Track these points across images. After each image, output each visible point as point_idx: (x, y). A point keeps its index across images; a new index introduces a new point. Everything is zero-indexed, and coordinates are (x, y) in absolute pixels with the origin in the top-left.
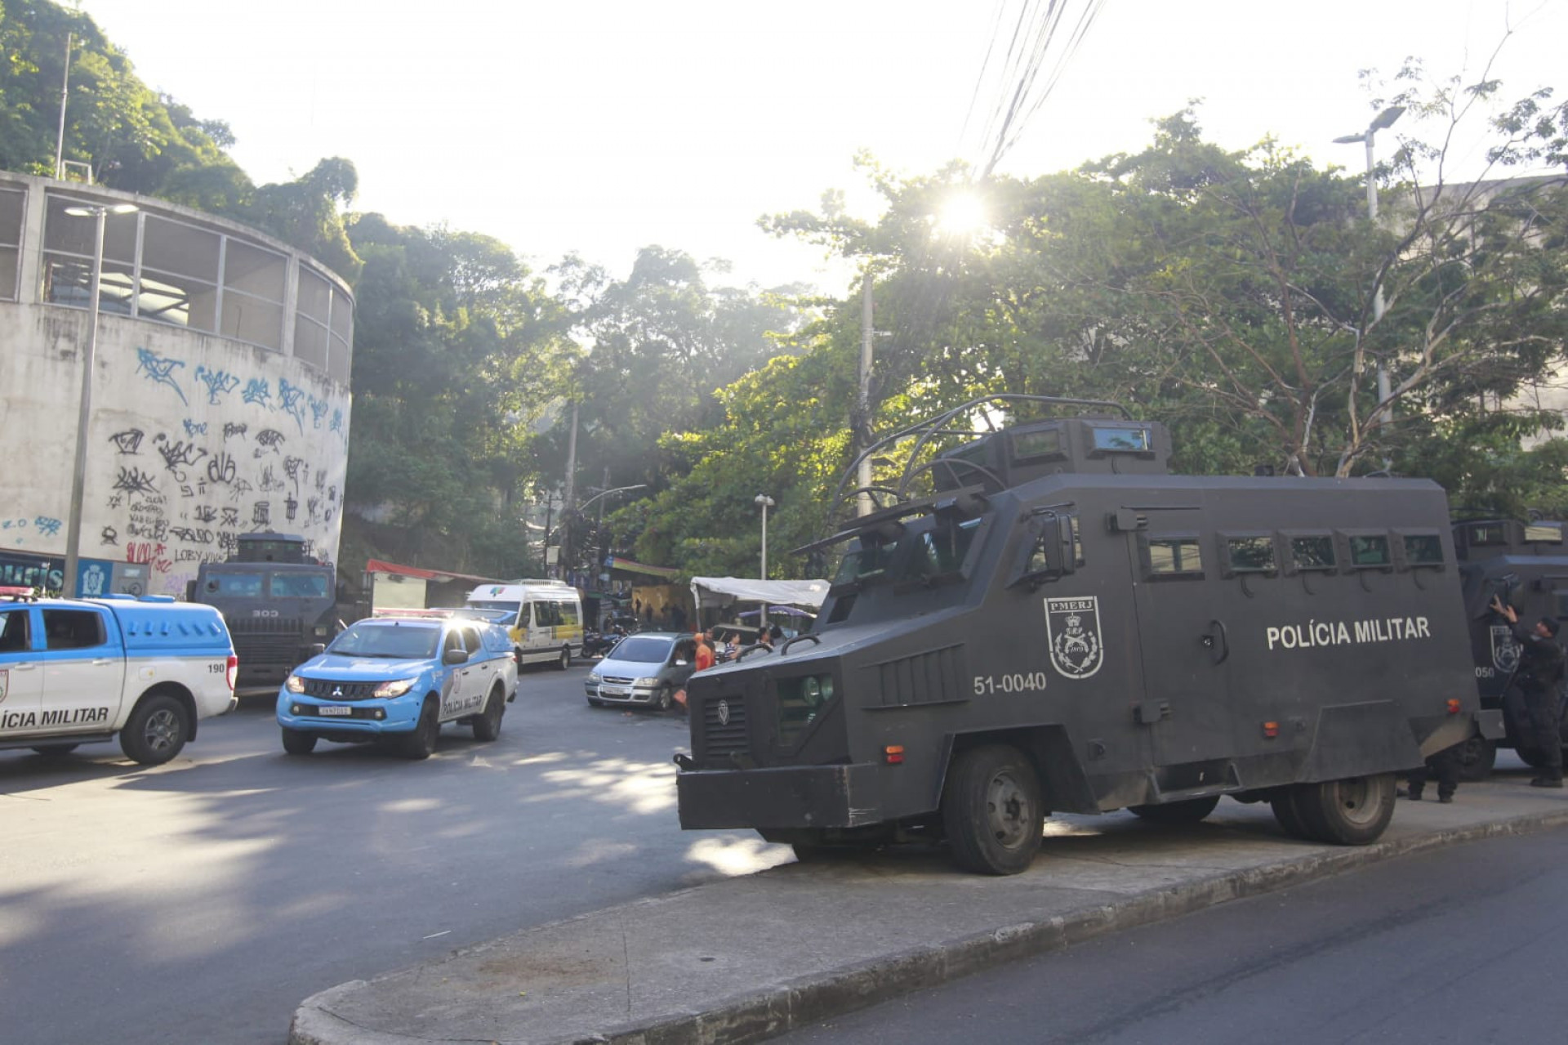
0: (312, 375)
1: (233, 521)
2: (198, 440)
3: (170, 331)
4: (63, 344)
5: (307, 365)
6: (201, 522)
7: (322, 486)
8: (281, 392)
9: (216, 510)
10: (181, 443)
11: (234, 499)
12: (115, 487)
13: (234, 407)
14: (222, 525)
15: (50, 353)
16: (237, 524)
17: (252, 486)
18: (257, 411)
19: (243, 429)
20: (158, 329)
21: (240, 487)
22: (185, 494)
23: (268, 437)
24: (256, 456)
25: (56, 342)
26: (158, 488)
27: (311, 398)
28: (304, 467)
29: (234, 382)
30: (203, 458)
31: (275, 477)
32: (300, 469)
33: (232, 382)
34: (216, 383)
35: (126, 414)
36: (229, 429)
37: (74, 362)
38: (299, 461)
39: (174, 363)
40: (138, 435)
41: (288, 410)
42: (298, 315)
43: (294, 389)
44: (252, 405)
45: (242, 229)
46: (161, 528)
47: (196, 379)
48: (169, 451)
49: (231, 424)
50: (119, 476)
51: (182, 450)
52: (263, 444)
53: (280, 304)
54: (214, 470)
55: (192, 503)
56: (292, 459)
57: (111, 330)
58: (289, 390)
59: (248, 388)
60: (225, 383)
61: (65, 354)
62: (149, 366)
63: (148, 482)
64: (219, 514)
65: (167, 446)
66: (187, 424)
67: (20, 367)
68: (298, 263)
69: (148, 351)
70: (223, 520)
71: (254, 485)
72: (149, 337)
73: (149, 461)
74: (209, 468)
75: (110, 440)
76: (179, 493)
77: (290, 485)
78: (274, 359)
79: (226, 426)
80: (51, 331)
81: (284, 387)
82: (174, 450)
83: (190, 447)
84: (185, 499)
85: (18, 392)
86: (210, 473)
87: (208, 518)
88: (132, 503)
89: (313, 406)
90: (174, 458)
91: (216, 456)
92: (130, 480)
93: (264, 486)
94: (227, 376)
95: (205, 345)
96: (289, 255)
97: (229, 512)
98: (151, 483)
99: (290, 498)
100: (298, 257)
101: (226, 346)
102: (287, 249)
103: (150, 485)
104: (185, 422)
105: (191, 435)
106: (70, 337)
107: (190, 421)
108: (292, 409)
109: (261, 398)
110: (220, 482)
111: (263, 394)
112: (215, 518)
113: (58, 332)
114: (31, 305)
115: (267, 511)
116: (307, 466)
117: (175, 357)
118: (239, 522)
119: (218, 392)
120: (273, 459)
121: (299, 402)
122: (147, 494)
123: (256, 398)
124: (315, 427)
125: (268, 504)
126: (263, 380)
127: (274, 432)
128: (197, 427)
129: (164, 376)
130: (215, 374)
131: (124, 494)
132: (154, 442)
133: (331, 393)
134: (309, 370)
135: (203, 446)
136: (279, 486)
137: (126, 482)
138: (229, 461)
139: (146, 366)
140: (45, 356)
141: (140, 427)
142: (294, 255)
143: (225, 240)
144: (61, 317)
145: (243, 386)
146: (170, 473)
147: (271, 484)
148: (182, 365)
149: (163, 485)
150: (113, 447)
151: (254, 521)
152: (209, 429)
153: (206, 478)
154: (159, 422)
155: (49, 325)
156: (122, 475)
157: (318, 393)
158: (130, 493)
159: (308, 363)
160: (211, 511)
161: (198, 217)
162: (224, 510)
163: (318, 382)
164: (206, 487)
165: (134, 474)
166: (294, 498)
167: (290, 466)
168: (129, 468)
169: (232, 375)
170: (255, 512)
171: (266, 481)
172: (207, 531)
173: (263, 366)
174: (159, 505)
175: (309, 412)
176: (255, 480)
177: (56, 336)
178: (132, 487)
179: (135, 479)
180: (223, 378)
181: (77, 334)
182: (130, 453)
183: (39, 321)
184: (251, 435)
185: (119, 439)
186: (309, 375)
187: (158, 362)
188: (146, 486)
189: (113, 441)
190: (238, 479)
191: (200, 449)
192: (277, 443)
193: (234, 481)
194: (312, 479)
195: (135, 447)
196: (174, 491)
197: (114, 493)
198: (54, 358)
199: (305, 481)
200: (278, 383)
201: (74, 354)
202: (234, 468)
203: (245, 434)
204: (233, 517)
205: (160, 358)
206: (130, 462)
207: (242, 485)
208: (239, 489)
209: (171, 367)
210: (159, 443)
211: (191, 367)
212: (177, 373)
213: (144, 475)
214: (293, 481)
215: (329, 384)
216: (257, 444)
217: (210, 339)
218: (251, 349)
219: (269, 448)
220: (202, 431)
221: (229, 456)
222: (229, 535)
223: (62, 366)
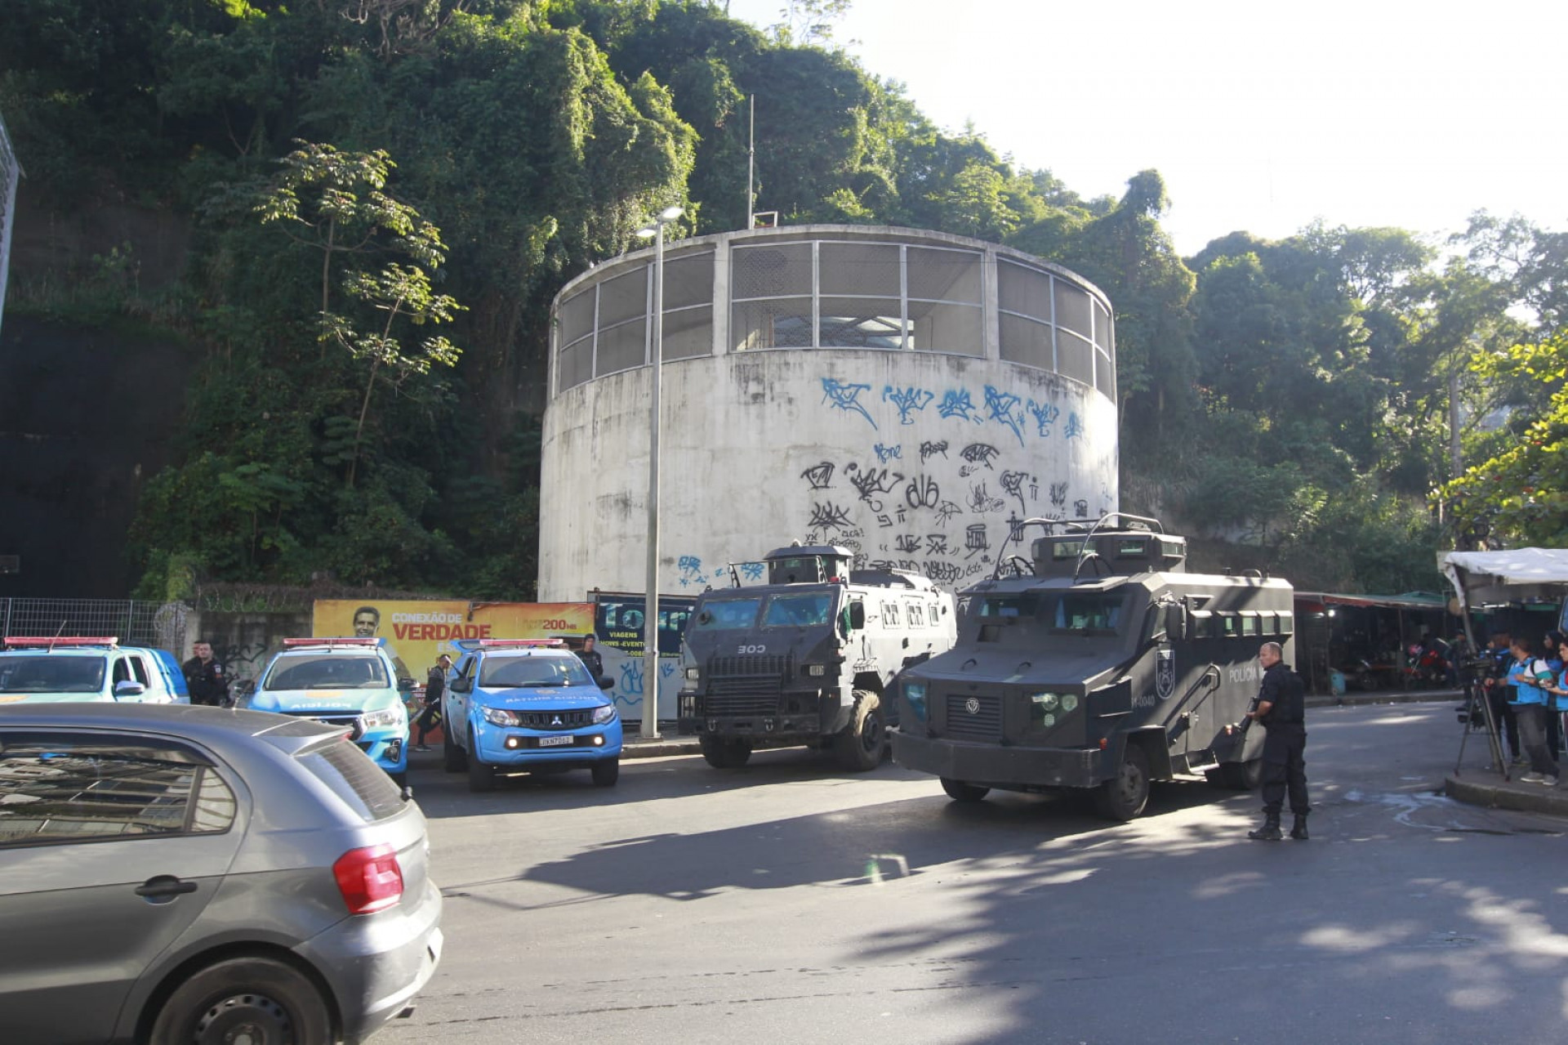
0: (1030, 378)
1: (942, 549)
2: (892, 465)
3: (852, 355)
4: (753, 388)
5: (1020, 367)
6: (903, 553)
7: (1062, 501)
8: (988, 401)
9: (919, 538)
10: (874, 470)
11: (941, 524)
12: (810, 525)
13: (930, 425)
14: (928, 554)
15: (743, 399)
16: (946, 552)
17: (961, 508)
18: (959, 424)
19: (943, 447)
20: (840, 354)
21: (948, 511)
22: (883, 523)
23: (975, 452)
24: (963, 474)
25: (747, 387)
26: (853, 521)
27: (1031, 403)
28: (1030, 482)
29: (927, 396)
30: (900, 482)
31: (990, 495)
32: (1025, 484)
33: (924, 397)
34: (907, 401)
35: (815, 448)
36: (927, 449)
37: (764, 403)
38: (1022, 475)
39: (860, 386)
40: (828, 467)
41: (1000, 419)
42: (1000, 314)
43: (1006, 395)
44: (951, 419)
45: (921, 234)
46: (861, 562)
47: (884, 400)
48: (862, 480)
49: (929, 443)
50: (813, 512)
51: (875, 478)
52: (971, 461)
53: (979, 305)
54: (913, 496)
55: (891, 533)
56: (1012, 473)
57: (794, 364)
58: (998, 398)
59: (946, 402)
60: (917, 400)
61: (757, 397)
62: (834, 395)
63: (842, 516)
64: (924, 542)
65: (859, 475)
66: (879, 449)
67: (720, 417)
68: (995, 257)
69: (832, 380)
70: (929, 548)
71: (963, 506)
72: (832, 365)
73: (841, 492)
74: (908, 493)
75: (802, 477)
76: (877, 523)
77: (1012, 503)
78: (975, 365)
79: (923, 446)
80: (742, 376)
81: (991, 395)
82: (867, 478)
83: (884, 473)
84: (883, 529)
85: (719, 443)
86: (909, 499)
87: (911, 548)
88: (828, 540)
89: (1035, 412)
90: (867, 487)
91: (914, 480)
92: (824, 516)
93: (977, 507)
94: (919, 392)
95: (890, 363)
96: (984, 251)
97: (935, 539)
98: (846, 516)
99: (1014, 517)
100: (995, 251)
101: (914, 360)
102: (979, 244)
103: (844, 519)
104: (876, 447)
105: (884, 460)
106: (759, 380)
107: (882, 445)
108: (1006, 418)
109: (963, 410)
110: (921, 507)
111: (964, 406)
112: (919, 547)
113: (748, 377)
114: (724, 356)
115: (984, 534)
116: (1034, 480)
117: (861, 382)
118: (950, 549)
119: (910, 410)
120: (985, 475)
121: (1015, 410)
122: (842, 528)
123: (955, 411)
124: (1042, 435)
125: (984, 526)
126: (963, 391)
127: (983, 446)
128: (890, 451)
129: (850, 402)
130: (904, 391)
131: (820, 530)
132: (845, 473)
133: (1061, 396)
134: (1023, 373)
135: (898, 470)
136: (997, 505)
137: (821, 519)
138: (929, 484)
139: (831, 396)
140: (739, 403)
141: (831, 460)
142: (989, 250)
143: (905, 249)
144: (749, 362)
145: (938, 399)
146: (864, 503)
147: (986, 504)
148: (868, 388)
149: (859, 516)
150: (806, 483)
151: (968, 547)
152: (903, 452)
153: (905, 504)
154: (848, 451)
155: (740, 372)
156: (816, 512)
157: (1042, 397)
158: (825, 529)
159: (1023, 365)
160: (914, 540)
161: (872, 232)
162: (929, 537)
163: (1040, 384)
164: (906, 515)
165: (828, 509)
166: (1019, 516)
167: (1010, 482)
168: (822, 503)
169: (923, 390)
170: (968, 537)
171: (979, 499)
172: (911, 562)
173: (961, 374)
174: (855, 539)
175: (1031, 420)
176: (965, 499)
177: (747, 382)
178: (826, 522)
179: (829, 514)
180: (913, 396)
181: (764, 376)
182: (822, 487)
183: (731, 370)
184: (953, 452)
185: (811, 475)
186: (1025, 378)
187: (843, 389)
188: (840, 520)
189: (805, 477)
190: (943, 502)
191: (894, 474)
192: (989, 457)
193: (939, 505)
194: (1044, 493)
195: (827, 481)
196: (872, 520)
197: (810, 530)
198: (746, 404)
199: (1035, 496)
200: (984, 390)
201: (763, 395)
202: (937, 491)
203: (946, 452)
204: (940, 544)
205: (844, 384)
206: (822, 497)
207: (948, 508)
208: (946, 513)
209: (857, 392)
210: (851, 473)
211: (877, 389)
212: (864, 398)
213: (837, 508)
214: (1016, 498)
215: (1057, 385)
216: (964, 461)
217: (895, 356)
218: (945, 358)
219: (978, 464)
220: (895, 455)
221: (930, 478)
222: (938, 564)
223: (753, 409)
